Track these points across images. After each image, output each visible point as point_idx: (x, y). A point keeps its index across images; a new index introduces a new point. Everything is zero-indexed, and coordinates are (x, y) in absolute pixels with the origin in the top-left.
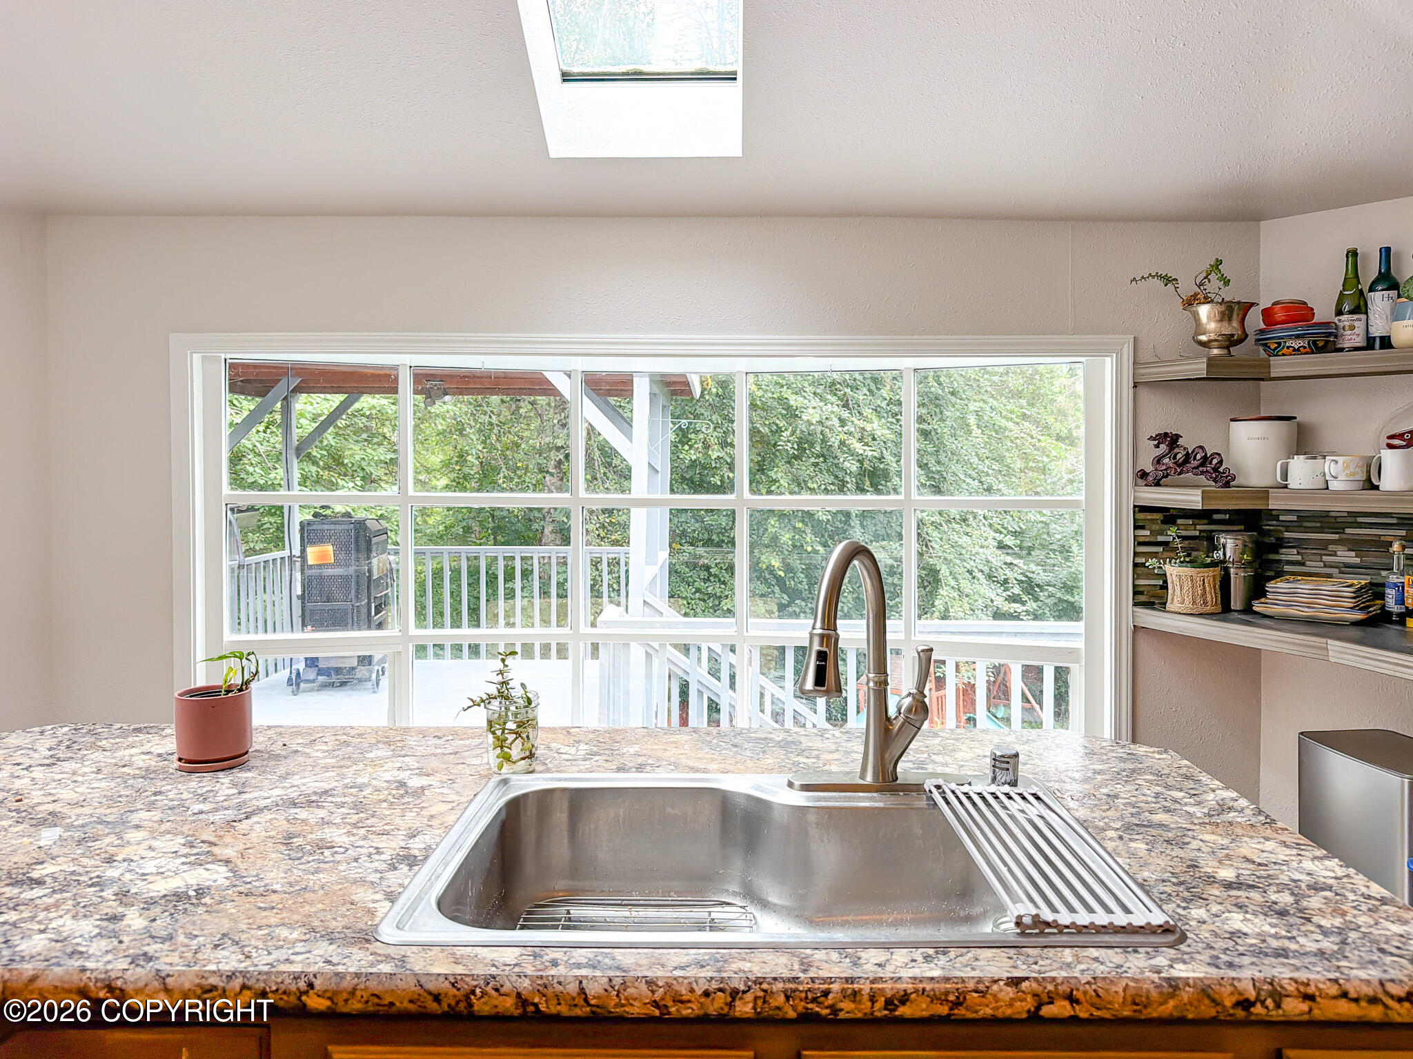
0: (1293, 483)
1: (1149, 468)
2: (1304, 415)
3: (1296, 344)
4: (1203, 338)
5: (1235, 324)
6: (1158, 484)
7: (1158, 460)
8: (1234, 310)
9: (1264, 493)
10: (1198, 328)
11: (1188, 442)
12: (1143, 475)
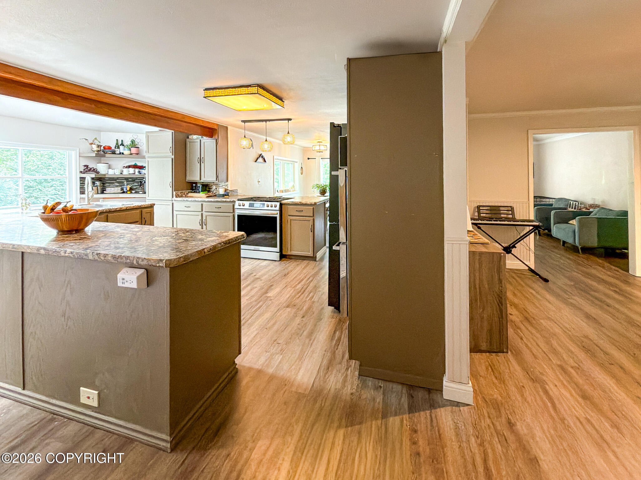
0: (109, 173)
1: (82, 171)
2: (110, 163)
3: (110, 152)
4: (94, 150)
5: (99, 148)
6: (84, 173)
7: (84, 169)
8: (99, 146)
9: (105, 175)
10: (92, 148)
11: (90, 166)
12: (81, 172)
